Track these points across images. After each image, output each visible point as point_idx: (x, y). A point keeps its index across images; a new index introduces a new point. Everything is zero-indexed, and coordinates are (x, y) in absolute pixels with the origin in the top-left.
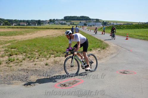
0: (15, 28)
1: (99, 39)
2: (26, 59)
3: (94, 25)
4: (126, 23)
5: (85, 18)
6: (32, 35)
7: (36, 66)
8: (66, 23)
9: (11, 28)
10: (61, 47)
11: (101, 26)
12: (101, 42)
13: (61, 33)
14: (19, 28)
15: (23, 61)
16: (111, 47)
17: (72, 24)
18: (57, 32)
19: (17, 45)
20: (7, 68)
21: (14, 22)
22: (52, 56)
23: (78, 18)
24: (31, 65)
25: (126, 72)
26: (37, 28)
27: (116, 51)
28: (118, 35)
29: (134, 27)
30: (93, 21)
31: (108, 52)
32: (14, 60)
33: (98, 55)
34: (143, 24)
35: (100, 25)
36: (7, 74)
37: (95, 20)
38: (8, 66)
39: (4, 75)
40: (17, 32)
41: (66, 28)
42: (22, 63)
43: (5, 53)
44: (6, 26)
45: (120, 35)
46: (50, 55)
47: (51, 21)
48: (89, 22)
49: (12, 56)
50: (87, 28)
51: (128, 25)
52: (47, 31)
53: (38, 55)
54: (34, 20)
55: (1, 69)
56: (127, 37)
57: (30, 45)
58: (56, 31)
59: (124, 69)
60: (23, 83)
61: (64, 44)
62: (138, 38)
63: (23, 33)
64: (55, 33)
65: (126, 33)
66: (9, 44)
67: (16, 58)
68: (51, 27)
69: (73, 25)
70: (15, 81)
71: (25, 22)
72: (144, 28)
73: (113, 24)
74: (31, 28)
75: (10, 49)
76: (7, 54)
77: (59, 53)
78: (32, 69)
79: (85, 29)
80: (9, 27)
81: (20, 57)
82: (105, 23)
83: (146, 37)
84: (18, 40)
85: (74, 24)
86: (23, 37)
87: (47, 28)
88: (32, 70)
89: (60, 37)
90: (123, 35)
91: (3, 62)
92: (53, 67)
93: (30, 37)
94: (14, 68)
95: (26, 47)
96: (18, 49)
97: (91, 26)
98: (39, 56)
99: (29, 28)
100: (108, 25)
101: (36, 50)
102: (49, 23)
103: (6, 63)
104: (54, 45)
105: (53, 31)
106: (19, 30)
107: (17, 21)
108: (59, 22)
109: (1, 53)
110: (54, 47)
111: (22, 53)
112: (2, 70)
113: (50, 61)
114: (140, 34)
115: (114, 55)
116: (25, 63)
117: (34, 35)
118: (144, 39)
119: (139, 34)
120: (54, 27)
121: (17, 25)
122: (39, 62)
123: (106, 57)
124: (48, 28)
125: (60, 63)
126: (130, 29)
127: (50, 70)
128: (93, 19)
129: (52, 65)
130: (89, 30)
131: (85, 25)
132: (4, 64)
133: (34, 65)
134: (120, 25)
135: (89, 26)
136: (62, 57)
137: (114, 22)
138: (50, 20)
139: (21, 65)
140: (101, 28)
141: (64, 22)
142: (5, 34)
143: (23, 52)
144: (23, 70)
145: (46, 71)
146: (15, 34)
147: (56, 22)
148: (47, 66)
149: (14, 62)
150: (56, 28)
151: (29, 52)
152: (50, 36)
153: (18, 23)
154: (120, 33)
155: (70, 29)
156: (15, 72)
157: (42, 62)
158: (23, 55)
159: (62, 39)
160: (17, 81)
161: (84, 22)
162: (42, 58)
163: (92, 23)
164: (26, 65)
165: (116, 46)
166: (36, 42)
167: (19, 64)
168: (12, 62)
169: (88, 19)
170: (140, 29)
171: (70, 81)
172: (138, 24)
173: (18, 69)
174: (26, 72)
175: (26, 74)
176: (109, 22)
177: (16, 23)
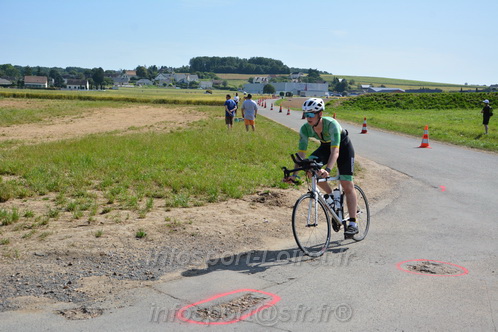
0: (5, 96)
2: (60, 213)
3: (299, 93)
4: (418, 88)
5: (266, 64)
6: (72, 126)
7: (101, 239)
8: (197, 80)
10: (186, 170)
11: (327, 93)
14: (22, 96)
15: (52, 223)
16: (369, 176)
17: (221, 86)
18: (164, 114)
19: (22, 163)
21: (2, 73)
22: (157, 202)
23: (241, 65)
24: (82, 236)
25: (431, 267)
26: (89, 98)
27: (388, 189)
28: (392, 130)
29: (447, 101)
30: (298, 75)
32: (15, 218)
34: (477, 91)
35: (324, 92)
37: (305, 75)
40: (13, 111)
41: (198, 99)
42: (48, 230)
45: (398, 131)
46: (148, 200)
47: (143, 74)
48: (284, 80)
49: (7, 204)
50: (277, 104)
51: (424, 94)
52: (127, 109)
53: (107, 201)
54: (80, 70)
56: (426, 137)
57: (70, 162)
58: (162, 110)
59: (425, 256)
60: (55, 305)
62: (463, 144)
63: (37, 115)
64: (158, 120)
65: (419, 123)
67: (21, 209)
68: (143, 97)
69: (222, 89)
70: (24, 298)
71: (44, 75)
73: (369, 90)
74: (69, 98)
77: (183, 194)
78: (88, 250)
79: (269, 106)
81: (38, 206)
82: (340, 86)
83: (494, 138)
84: (22, 142)
85: (228, 86)
86: (40, 130)
87: (127, 100)
88: (86, 257)
89: (179, 134)
90: (407, 131)
92: (163, 245)
93: (65, 131)
94: (19, 246)
95: (54, 167)
96: (25, 177)
97: (289, 95)
98: (110, 203)
99: (59, 98)
101: (96, 183)
102: (133, 80)
104: (159, 162)
105: (152, 110)
106: (21, 105)
107: (12, 71)
108: (172, 78)
110: (159, 170)
111: (43, 190)
113: (151, 224)
114: (470, 129)
115: (381, 204)
116: (60, 230)
117: (81, 124)
118: (486, 148)
119: (467, 129)
120: (155, 98)
121: (12, 86)
122: (112, 227)
124: (133, 101)
125: (189, 230)
126: (432, 111)
128: (297, 71)
129: (159, 236)
130: (285, 111)
131: (268, 90)
133: (92, 238)
134: (397, 94)
135: (282, 94)
136: (194, 209)
137: (372, 81)
138: (140, 71)
139: (46, 235)
140: (328, 104)
141: (189, 78)
143: (47, 188)
144: (56, 255)
145: (139, 261)
147: (160, 77)
148: (141, 242)
149: (15, 225)
150: (163, 102)
151: (69, 189)
152: (142, 128)
153: (16, 78)
154: (396, 124)
155: (212, 104)
156: (25, 263)
157: (121, 227)
158: (46, 199)
159: (189, 143)
160: (32, 297)
161: (262, 79)
162: (122, 212)
163: (292, 85)
164: (63, 236)
165: (385, 170)
166: (93, 150)
167: (37, 232)
168: (9, 226)
169: (280, 68)
170: (470, 111)
171: (231, 297)
172: (461, 91)
173: (33, 252)
174: (64, 264)
175: (64, 272)
176: (356, 83)
177: (6, 78)
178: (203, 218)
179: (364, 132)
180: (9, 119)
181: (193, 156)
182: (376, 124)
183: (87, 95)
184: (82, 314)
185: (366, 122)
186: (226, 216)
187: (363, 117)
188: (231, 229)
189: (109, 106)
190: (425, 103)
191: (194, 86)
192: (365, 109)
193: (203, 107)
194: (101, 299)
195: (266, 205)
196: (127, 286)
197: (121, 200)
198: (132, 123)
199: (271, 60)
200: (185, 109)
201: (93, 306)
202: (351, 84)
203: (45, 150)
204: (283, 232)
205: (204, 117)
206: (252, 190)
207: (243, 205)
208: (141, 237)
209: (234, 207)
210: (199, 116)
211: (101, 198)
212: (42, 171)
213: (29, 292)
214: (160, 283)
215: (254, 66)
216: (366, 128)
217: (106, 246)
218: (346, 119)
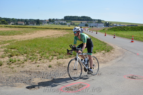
0: (12, 27)
1: (102, 41)
2: (28, 60)
3: (95, 26)
4: (130, 25)
6: (31, 36)
8: (66, 23)
9: (8, 27)
10: (63, 48)
11: (103, 26)
12: (105, 44)
13: (61, 34)
14: (17, 27)
15: (25, 63)
16: (116, 50)
17: (73, 24)
18: (57, 32)
19: (17, 46)
20: (8, 70)
21: (12, 20)
22: (55, 57)
23: (79, 18)
24: (33, 66)
25: (134, 77)
26: (35, 28)
27: (121, 54)
28: (122, 37)
29: (139, 29)
30: (95, 21)
31: (113, 55)
32: (15, 61)
33: (103, 58)
36: (9, 76)
37: (97, 21)
38: (9, 68)
39: (6, 77)
40: (15, 31)
41: (66, 28)
42: (24, 65)
43: (5, 53)
44: (3, 25)
45: (124, 37)
46: (52, 56)
48: (91, 22)
49: (13, 57)
50: (89, 29)
51: (132, 27)
52: (46, 31)
53: (40, 57)
54: (33, 20)
55: (3, 70)
56: (133, 39)
57: (30, 46)
58: (56, 31)
59: (133, 74)
63: (21, 32)
64: (55, 34)
65: (131, 35)
66: (8, 44)
67: (17, 59)
68: (51, 27)
69: (73, 25)
70: (18, 83)
71: (23, 21)
73: (116, 25)
74: (30, 28)
75: (10, 50)
76: (7, 54)
77: (62, 55)
78: (35, 71)
79: (86, 30)
80: (6, 26)
81: (22, 58)
82: (107, 24)
84: (17, 40)
85: (75, 24)
86: (22, 37)
87: (46, 28)
88: (35, 73)
89: (61, 38)
90: (127, 37)
91: (4, 63)
92: (56, 69)
93: (29, 37)
94: (16, 69)
95: (26, 47)
96: (18, 50)
97: (92, 27)
98: (41, 57)
99: (27, 28)
101: (37, 52)
102: (48, 22)
103: (8, 64)
104: (55, 46)
105: (53, 31)
106: (17, 30)
107: (14, 20)
108: (59, 22)
109: (1, 53)
110: (55, 48)
111: (23, 53)
112: (4, 72)
113: (53, 63)
115: (119, 59)
117: (33, 35)
120: (54, 28)
121: (14, 24)
122: (42, 64)
123: (111, 60)
124: (48, 28)
125: (64, 65)
126: (135, 31)
128: (95, 20)
129: (55, 67)
130: (91, 31)
131: (86, 25)
132: (5, 65)
133: (36, 67)
134: (124, 26)
135: (90, 27)
136: (65, 59)
137: (117, 23)
138: (50, 20)
139: (24, 66)
140: (104, 30)
141: (64, 22)
142: (3, 34)
143: (24, 53)
144: (26, 72)
146: (13, 33)
147: (56, 22)
148: (50, 68)
149: (15, 63)
150: (56, 29)
151: (30, 53)
152: (50, 36)
153: (15, 22)
154: (124, 35)
155: (70, 29)
156: (18, 74)
157: (44, 64)
158: (24, 56)
159: (64, 41)
160: (20, 83)
161: (85, 22)
162: (45, 60)
163: (93, 24)
164: (28, 66)
165: (120, 49)
166: (37, 42)
167: (21, 65)
168: (14, 63)
169: (90, 19)
171: (76, 85)
173: (20, 71)
174: (29, 74)
175: (29, 76)
176: (112, 23)
177: (13, 22)
178: (67, 62)
179: (114, 38)
181: (65, 44)
182: (118, 35)
183: (35, 27)
185: (115, 35)
187: (114, 33)
189: (42, 30)
190: (133, 29)
191: (65, 24)
192: (115, 31)
193: (68, 30)
194: (39, 84)
196: (46, 81)
197: (44, 57)
198: (47, 35)
199: (87, 17)
200: (63, 31)
201: (37, 86)
202: (110, 24)
203: (23, 42)
208: (50, 67)
210: (67, 33)
211: (39, 56)
212: (22, 48)
214: (55, 80)
215: (82, 19)
216: (115, 37)
217: (40, 69)
218: (109, 34)
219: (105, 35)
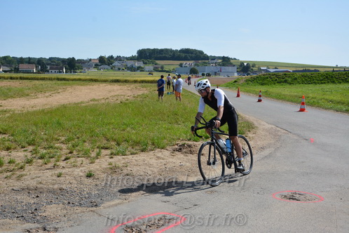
0: (4, 78)
2: (34, 160)
3: (216, 74)
4: (302, 69)
5: (192, 53)
6: (50, 99)
7: (61, 178)
8: (142, 66)
10: (129, 129)
11: (236, 74)
14: (17, 78)
15: (27, 167)
16: (260, 132)
17: (160, 69)
18: (117, 90)
19: (11, 125)
21: (3, 61)
22: (104, 152)
23: (174, 54)
24: (47, 176)
25: (297, 196)
26: (64, 79)
27: (273, 141)
28: (280, 99)
29: (321, 78)
30: (215, 61)
31: (252, 143)
32: (1, 164)
34: (345, 70)
35: (233, 73)
37: (220, 61)
40: (9, 89)
41: (142, 79)
42: (24, 172)
45: (285, 100)
46: (98, 150)
47: (103, 61)
48: (205, 64)
51: (305, 73)
52: (91, 87)
53: (68, 151)
54: (58, 59)
56: (303, 104)
57: (46, 124)
58: (116, 87)
59: (294, 189)
60: (24, 226)
61: (138, 123)
62: (331, 108)
63: (26, 92)
64: (112, 94)
65: (300, 94)
67: (6, 157)
68: (103, 78)
69: (160, 71)
70: (2, 220)
71: (33, 63)
72: (347, 82)
73: (266, 71)
74: (50, 79)
77: (124, 145)
78: (51, 186)
81: (19, 155)
82: (245, 68)
84: (14, 111)
85: (165, 69)
86: (28, 102)
87: (92, 80)
88: (49, 191)
89: (126, 104)
90: (291, 100)
93: (45, 102)
94: (2, 184)
95: (34, 128)
96: (12, 135)
97: (209, 75)
98: (71, 153)
99: (43, 79)
100: (254, 72)
101: (63, 139)
102: (96, 66)
104: (109, 124)
105: (109, 87)
106: (16, 84)
107: (10, 61)
108: (124, 64)
110: (109, 129)
111: (24, 144)
113: (98, 167)
114: (337, 98)
115: (266, 152)
116: (32, 172)
117: (57, 98)
118: (347, 111)
119: (335, 98)
120: (111, 78)
121: (10, 71)
122: (70, 170)
124: (96, 81)
125: (125, 171)
126: (311, 85)
127: (98, 190)
128: (214, 58)
129: (103, 175)
131: (193, 72)
133: (55, 178)
134: (286, 74)
135: (203, 75)
136: (131, 156)
137: (268, 64)
138: (102, 59)
139: (22, 176)
140: (235, 82)
141: (137, 64)
143: (27, 143)
144: (28, 190)
145: (87, 194)
147: (116, 63)
148: (90, 180)
149: (1, 169)
150: (117, 81)
151: (43, 144)
152: (101, 100)
153: (14, 65)
154: (284, 95)
155: (152, 82)
156: (5, 196)
157: (76, 170)
158: (26, 151)
159: (133, 110)
160: (8, 220)
161: (189, 64)
162: (79, 159)
163: (210, 68)
164: (34, 176)
165: (272, 128)
166: (64, 115)
167: (16, 174)
169: (202, 56)
170: (338, 85)
172: (333, 71)
173: (11, 188)
174: (33, 196)
175: (33, 202)
176: (257, 66)
177: (7, 66)
178: (136, 163)
179: (260, 101)
180: (6, 95)
181: (134, 119)
182: (268, 95)
183: (63, 77)
184: (43, 231)
185: (261, 94)
186: (153, 161)
187: (259, 90)
188: (156, 170)
189: (81, 85)
190: (306, 80)
191: (140, 69)
192: (262, 84)
193: (145, 84)
194: (57, 221)
195: (183, 153)
196: (77, 211)
198: (93, 96)
199: (195, 50)
200: (133, 86)
201: (51, 226)
202: (253, 66)
203: (27, 116)
204: (193, 172)
205: (146, 92)
206: (174, 142)
207: (166, 153)
208: (90, 177)
209: (160, 155)
210: (142, 91)
211: (65, 149)
213: (6, 217)
214: (101, 209)
215: (183, 55)
216: (261, 98)
217: (65, 183)
218: (248, 92)
219: (238, 96)
